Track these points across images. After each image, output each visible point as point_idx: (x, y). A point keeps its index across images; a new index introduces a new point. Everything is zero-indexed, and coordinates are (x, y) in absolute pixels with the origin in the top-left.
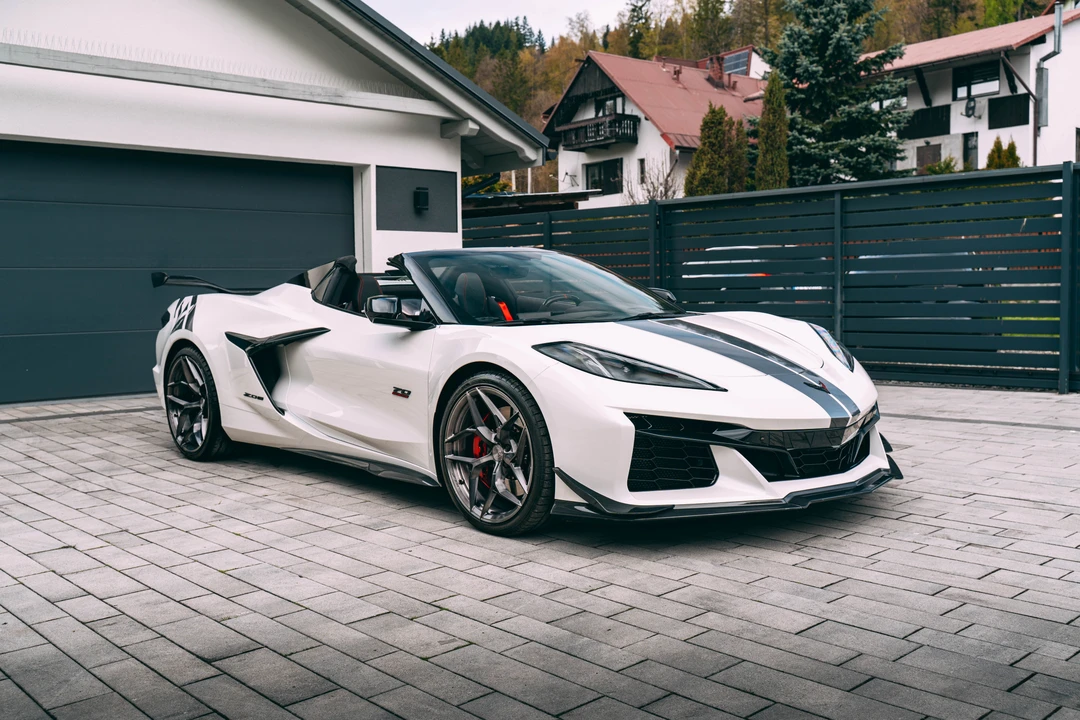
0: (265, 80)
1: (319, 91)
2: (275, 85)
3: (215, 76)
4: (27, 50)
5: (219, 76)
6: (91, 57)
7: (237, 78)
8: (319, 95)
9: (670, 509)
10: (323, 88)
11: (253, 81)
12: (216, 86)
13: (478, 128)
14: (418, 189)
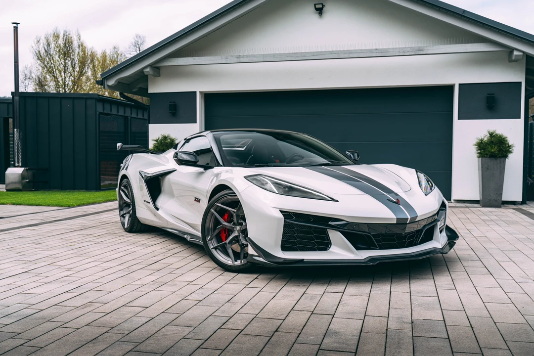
0: (377, 49)
1: (409, 49)
2: (382, 51)
3: (350, 52)
4: (269, 55)
5: (353, 52)
6: (295, 53)
7: (362, 51)
8: (408, 52)
9: (302, 261)
10: (410, 48)
11: (371, 51)
12: (351, 56)
13: (521, 54)
14: (488, 94)
